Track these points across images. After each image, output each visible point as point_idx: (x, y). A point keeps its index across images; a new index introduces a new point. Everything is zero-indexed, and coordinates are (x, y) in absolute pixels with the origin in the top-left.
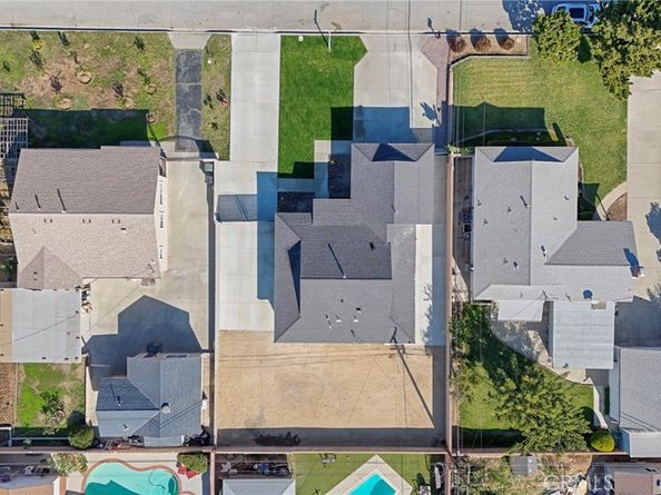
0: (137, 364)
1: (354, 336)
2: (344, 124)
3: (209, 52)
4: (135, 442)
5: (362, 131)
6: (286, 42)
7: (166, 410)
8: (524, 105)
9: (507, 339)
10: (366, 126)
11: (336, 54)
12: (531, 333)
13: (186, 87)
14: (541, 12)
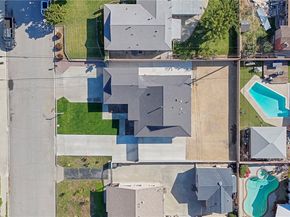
0: (201, 196)
1: (188, 102)
2: (95, 106)
3: (65, 165)
4: (235, 196)
5: (98, 99)
6: (60, 132)
7: (221, 184)
8: (86, 27)
9: (189, 34)
10: (96, 97)
11: (65, 110)
12: (186, 23)
13: (80, 175)
14: (45, 21)
